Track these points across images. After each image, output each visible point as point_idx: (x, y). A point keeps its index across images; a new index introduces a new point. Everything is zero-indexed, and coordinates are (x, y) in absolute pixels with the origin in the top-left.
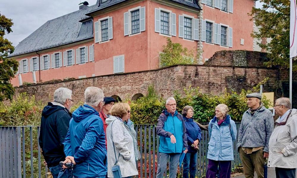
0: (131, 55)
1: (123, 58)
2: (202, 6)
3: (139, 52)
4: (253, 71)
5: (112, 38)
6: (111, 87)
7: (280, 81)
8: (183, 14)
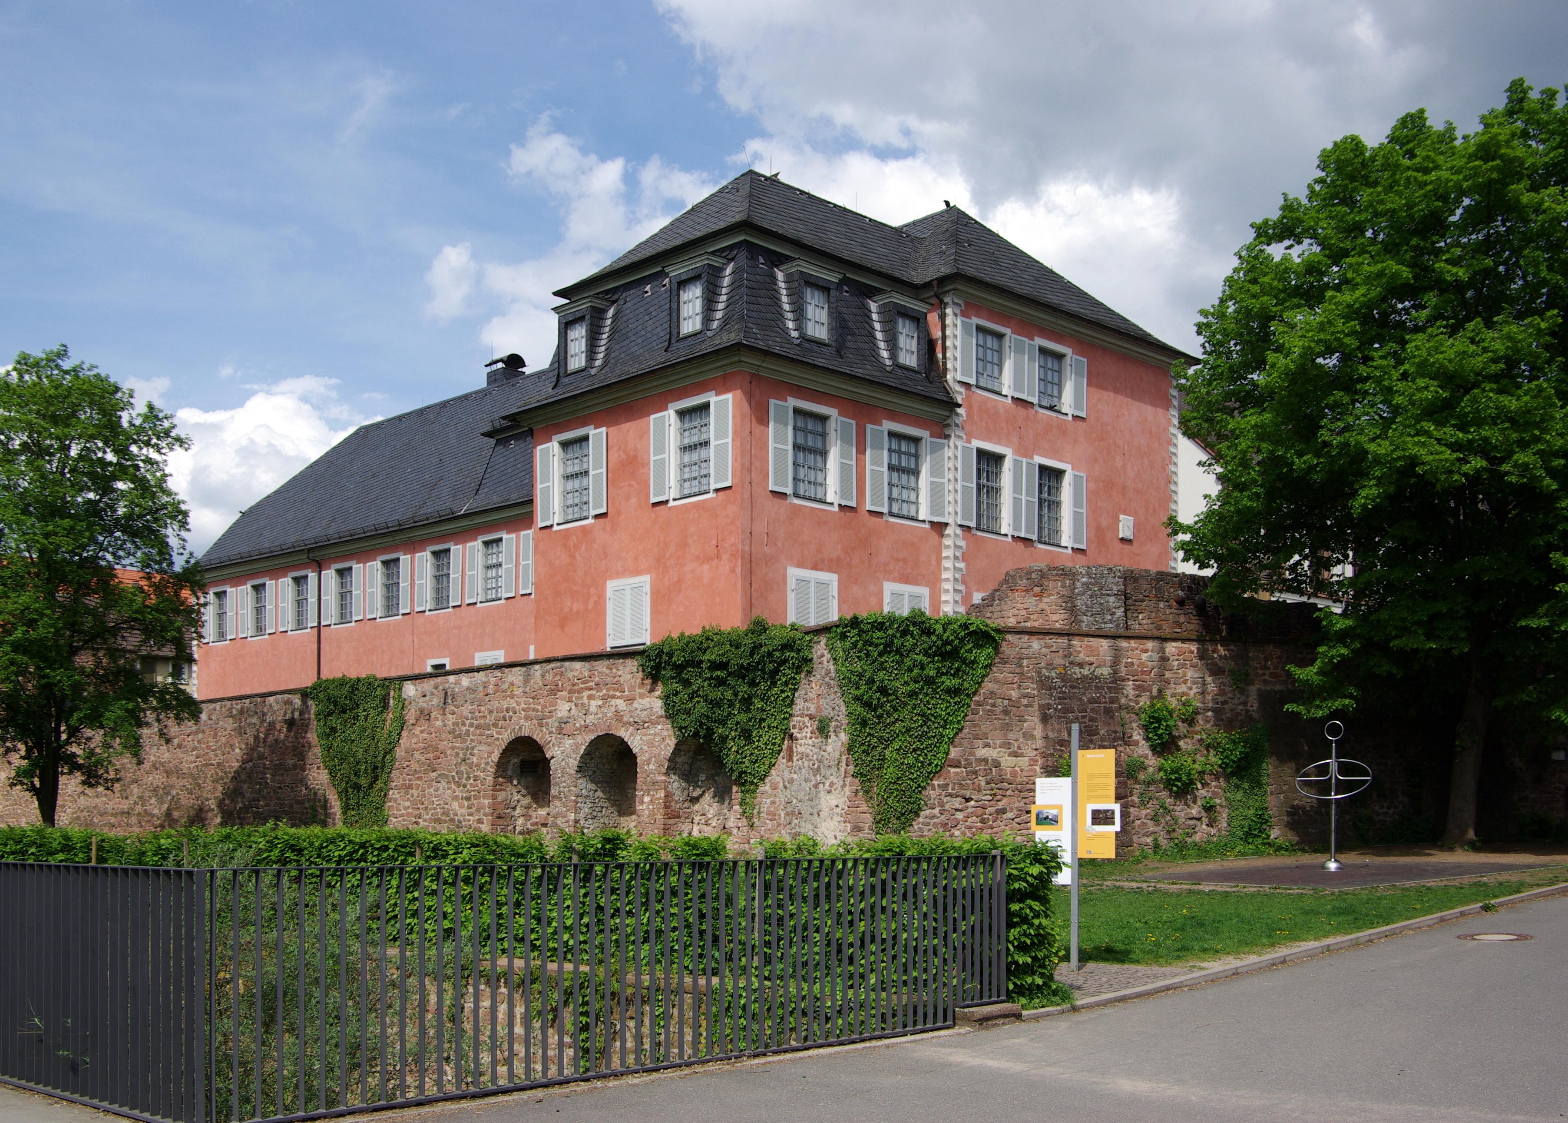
0: (675, 579)
1: (647, 589)
2: (961, 393)
3: (706, 567)
4: (1146, 651)
5: (604, 510)
6: (594, 703)
7: (1253, 689)
8: (884, 422)
